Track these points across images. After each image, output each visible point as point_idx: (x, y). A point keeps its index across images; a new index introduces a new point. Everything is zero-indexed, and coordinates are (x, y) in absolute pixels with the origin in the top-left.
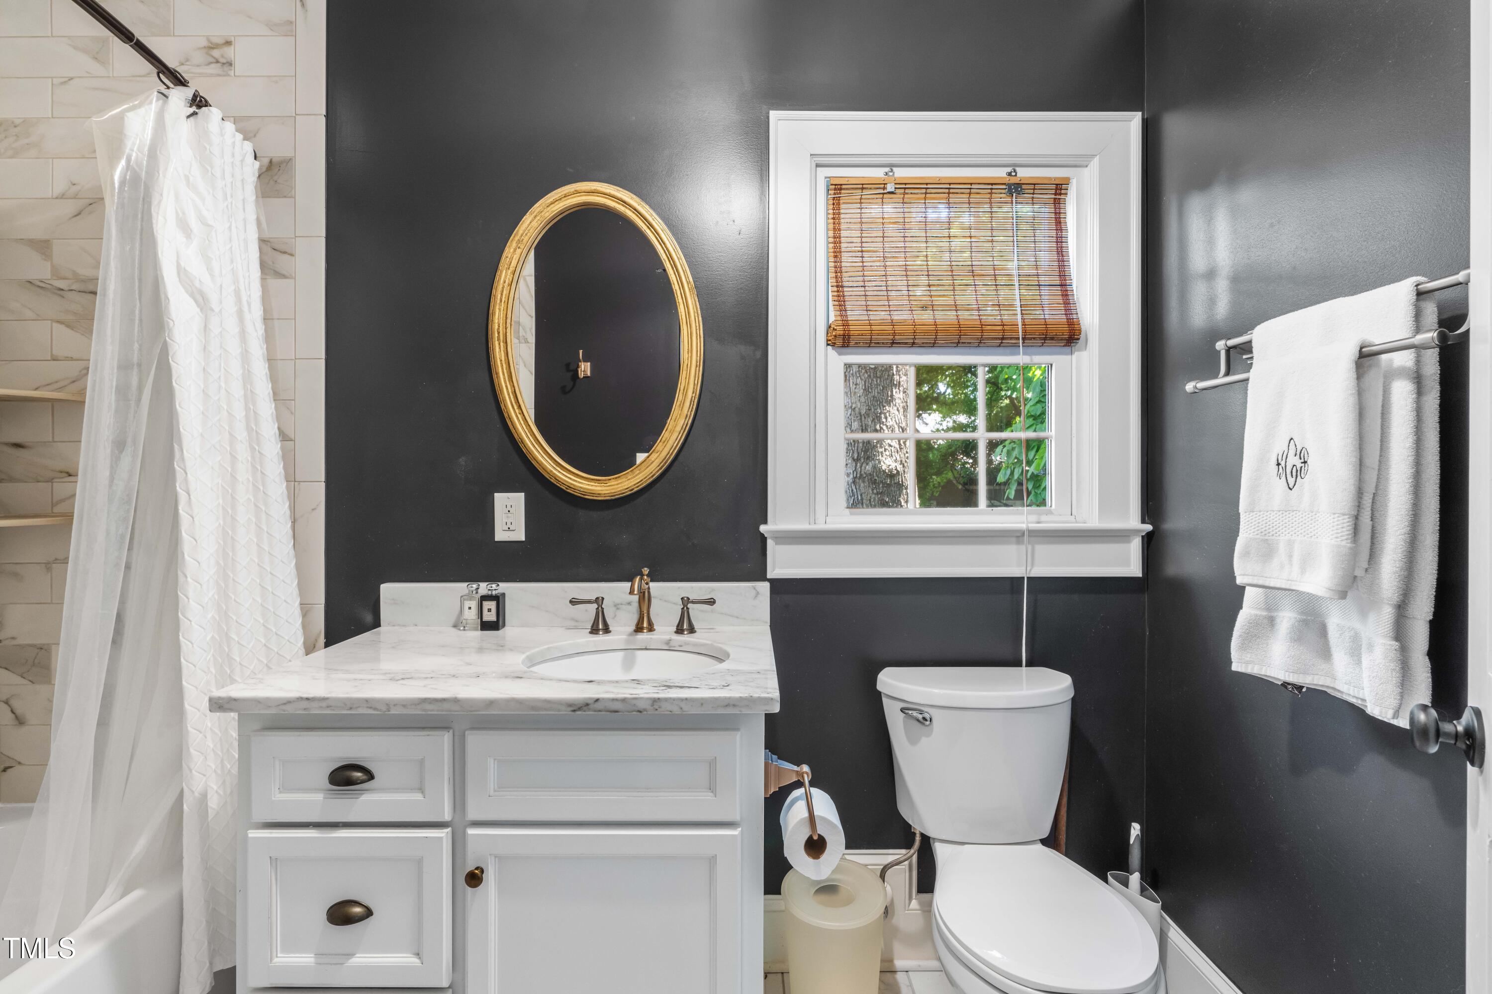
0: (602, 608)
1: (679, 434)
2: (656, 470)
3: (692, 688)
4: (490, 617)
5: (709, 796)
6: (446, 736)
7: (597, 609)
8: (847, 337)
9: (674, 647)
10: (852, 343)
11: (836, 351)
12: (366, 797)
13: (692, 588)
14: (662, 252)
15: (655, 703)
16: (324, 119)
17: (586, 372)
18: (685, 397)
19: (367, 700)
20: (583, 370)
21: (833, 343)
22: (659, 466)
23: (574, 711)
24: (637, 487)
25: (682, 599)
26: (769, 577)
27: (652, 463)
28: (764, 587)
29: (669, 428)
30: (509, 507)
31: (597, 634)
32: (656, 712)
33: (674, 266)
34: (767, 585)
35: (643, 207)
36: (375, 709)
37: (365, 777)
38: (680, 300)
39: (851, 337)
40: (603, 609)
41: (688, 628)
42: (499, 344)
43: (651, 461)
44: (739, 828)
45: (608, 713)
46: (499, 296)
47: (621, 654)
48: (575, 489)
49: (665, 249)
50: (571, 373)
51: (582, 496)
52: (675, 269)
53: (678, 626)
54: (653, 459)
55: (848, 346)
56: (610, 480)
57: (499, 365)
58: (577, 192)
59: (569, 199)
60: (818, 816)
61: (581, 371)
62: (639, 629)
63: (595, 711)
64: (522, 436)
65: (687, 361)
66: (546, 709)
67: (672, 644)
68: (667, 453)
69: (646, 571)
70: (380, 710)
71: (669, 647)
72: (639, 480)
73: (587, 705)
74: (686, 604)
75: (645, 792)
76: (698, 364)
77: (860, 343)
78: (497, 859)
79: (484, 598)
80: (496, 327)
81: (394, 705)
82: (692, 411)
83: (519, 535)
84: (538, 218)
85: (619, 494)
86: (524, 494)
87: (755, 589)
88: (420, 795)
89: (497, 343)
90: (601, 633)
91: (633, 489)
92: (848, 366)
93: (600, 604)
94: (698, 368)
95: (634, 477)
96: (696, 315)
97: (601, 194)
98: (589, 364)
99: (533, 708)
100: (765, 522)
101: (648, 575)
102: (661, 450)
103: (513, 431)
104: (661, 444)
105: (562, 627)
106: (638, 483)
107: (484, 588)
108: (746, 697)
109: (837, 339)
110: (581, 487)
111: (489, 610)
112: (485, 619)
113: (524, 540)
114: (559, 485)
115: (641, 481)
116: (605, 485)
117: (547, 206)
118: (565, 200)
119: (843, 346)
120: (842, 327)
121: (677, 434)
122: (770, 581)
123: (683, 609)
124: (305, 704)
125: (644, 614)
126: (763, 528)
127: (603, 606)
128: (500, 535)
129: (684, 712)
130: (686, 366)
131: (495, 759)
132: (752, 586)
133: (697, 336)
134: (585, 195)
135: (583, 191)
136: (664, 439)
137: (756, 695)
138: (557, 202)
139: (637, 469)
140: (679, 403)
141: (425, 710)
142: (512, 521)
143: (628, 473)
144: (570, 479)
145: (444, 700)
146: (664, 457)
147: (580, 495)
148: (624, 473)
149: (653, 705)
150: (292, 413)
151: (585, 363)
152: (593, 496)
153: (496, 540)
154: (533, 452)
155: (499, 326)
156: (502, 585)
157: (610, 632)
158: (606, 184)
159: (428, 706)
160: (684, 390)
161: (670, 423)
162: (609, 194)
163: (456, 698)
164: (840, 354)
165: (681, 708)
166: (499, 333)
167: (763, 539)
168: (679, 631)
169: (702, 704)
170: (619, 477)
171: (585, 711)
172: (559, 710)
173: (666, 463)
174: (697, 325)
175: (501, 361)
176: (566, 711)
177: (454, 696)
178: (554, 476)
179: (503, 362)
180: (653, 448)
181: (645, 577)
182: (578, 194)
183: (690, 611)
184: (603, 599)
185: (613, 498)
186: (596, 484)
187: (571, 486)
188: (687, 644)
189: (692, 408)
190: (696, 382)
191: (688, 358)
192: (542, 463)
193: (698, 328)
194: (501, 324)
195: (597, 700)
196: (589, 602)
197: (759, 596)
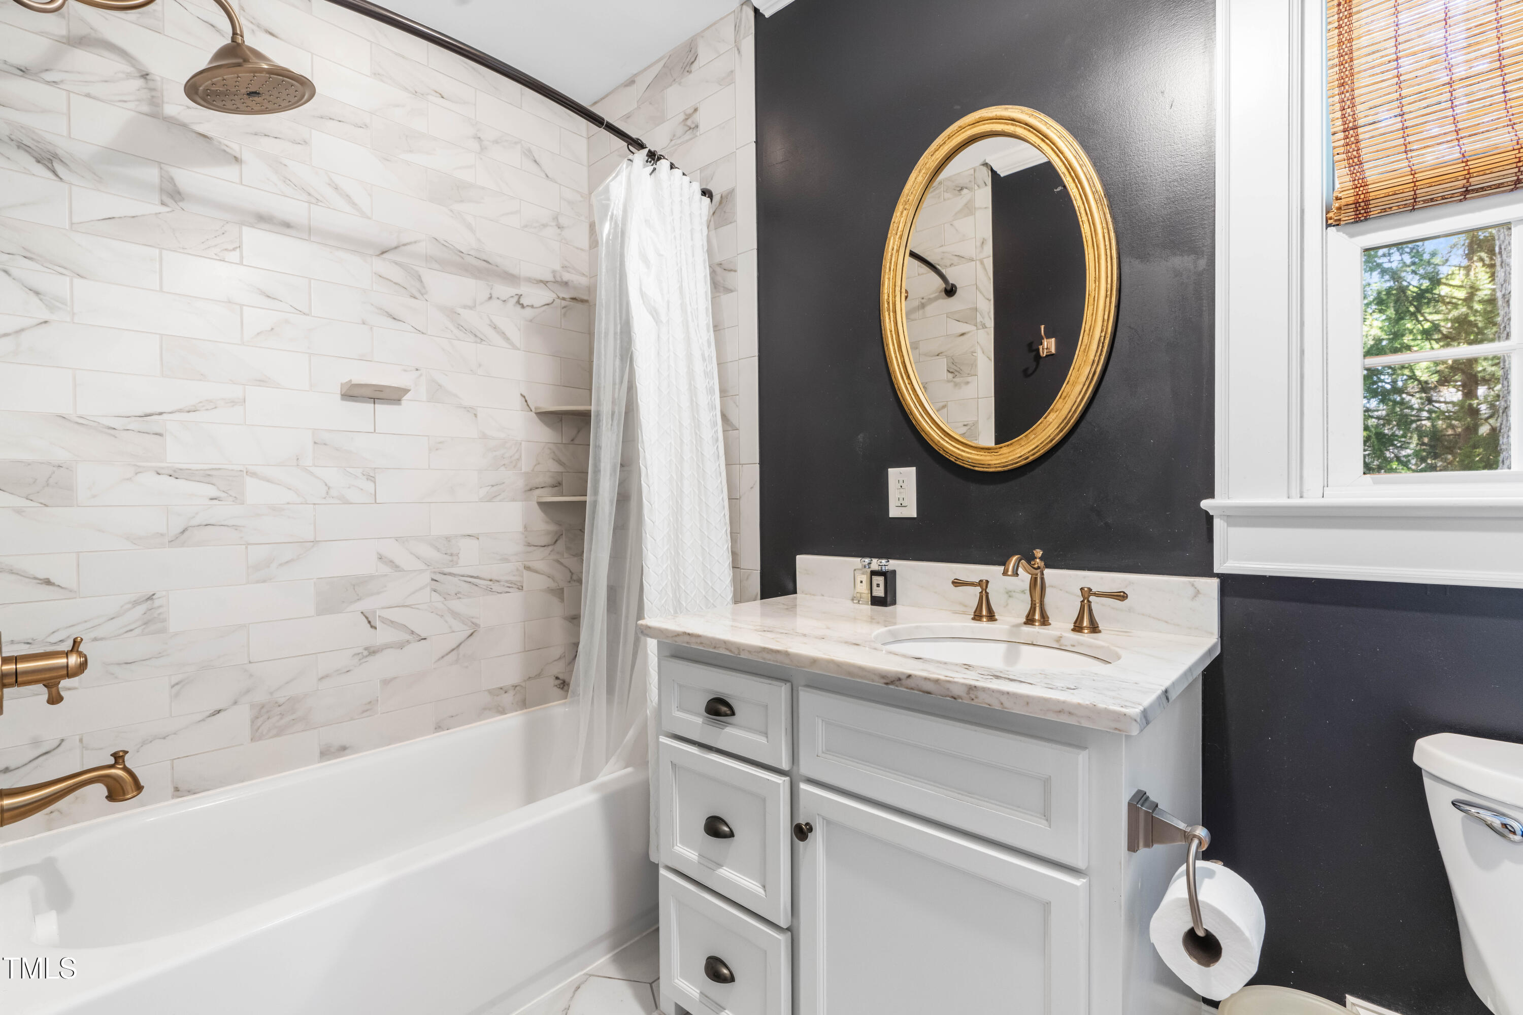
0: (986, 592)
1: (1084, 385)
2: (1055, 433)
3: (1024, 684)
4: (880, 592)
5: (1042, 824)
6: (783, 688)
7: (981, 593)
8: (1362, 204)
9: (1066, 646)
10: (1374, 212)
11: (1344, 233)
12: (729, 730)
13: (1102, 578)
14: (1060, 164)
15: (971, 692)
16: (754, 145)
17: (1049, 349)
18: (1091, 338)
19: (725, 642)
20: (1045, 347)
21: (1336, 221)
22: (1058, 427)
23: (887, 684)
24: (1033, 454)
25: (1082, 589)
26: (1217, 569)
27: (1049, 425)
28: (1212, 586)
29: (1071, 379)
30: (901, 482)
31: (980, 620)
32: (973, 703)
33: (1076, 178)
34: (1215, 583)
35: (1036, 117)
36: (730, 651)
37: (729, 712)
38: (1085, 218)
39: (1371, 202)
40: (987, 594)
41: (1088, 626)
42: (889, 315)
43: (1048, 423)
44: (1084, 879)
45: (921, 693)
46: (888, 264)
47: (1003, 646)
48: (963, 460)
49: (1064, 159)
50: (1034, 353)
51: (972, 468)
52: (1076, 180)
53: (1075, 623)
54: (1051, 420)
55: (1366, 219)
56: (1001, 448)
57: (889, 335)
58: (962, 128)
59: (953, 139)
60: (1203, 902)
61: (1043, 349)
62: (1030, 621)
63: (907, 688)
64: (911, 408)
65: (1093, 292)
66: (861, 677)
67: (1063, 641)
68: (1068, 410)
69: (1039, 553)
70: (734, 653)
71: (1059, 646)
72: (1034, 447)
73: (900, 679)
74: (1086, 596)
75: (966, 796)
76: (1109, 293)
77: (1391, 208)
78: (825, 822)
79: (874, 573)
80: (886, 297)
81: (743, 650)
82: (1101, 355)
83: (911, 511)
84: (923, 171)
85: (1012, 464)
86: (915, 468)
87: (1193, 585)
88: (766, 739)
89: (887, 313)
90: (985, 620)
91: (1027, 458)
92: (1369, 252)
93: (984, 587)
94: (1108, 299)
95: (1029, 442)
96: (1106, 231)
97: (987, 120)
98: (1053, 340)
99: (850, 674)
100: (1211, 495)
101: (1041, 559)
102: (1061, 407)
103: (903, 403)
104: (1061, 400)
105: (950, 610)
106: (1033, 449)
107: (876, 564)
108: (1087, 705)
109: (1343, 212)
110: (969, 458)
111: (878, 585)
112: (875, 594)
113: (915, 516)
114: (948, 457)
115: (1037, 447)
116: (995, 454)
117: (932, 156)
118: (949, 143)
119: (1357, 221)
120: (1353, 191)
121: (1081, 386)
122: (1218, 576)
123: (1083, 601)
124: (687, 638)
125: (1035, 605)
126: (1205, 504)
127: (987, 591)
128: (894, 512)
129: (1006, 708)
130: (1093, 300)
131: (823, 720)
132: (1190, 582)
133: (1107, 258)
134: (970, 129)
135: (967, 125)
136: (1064, 394)
137: (1101, 705)
138: (941, 147)
139: (1031, 433)
140: (1083, 347)
141: (764, 659)
142: (904, 497)
143: (1021, 438)
144: (958, 449)
145: (777, 652)
146: (1064, 417)
147: (969, 467)
148: (1016, 439)
149: (968, 693)
150: (737, 406)
151: (1048, 340)
152: (983, 468)
153: (890, 516)
154: (921, 423)
155: (888, 296)
156: (892, 562)
157: (996, 620)
158: (993, 107)
159: (768, 656)
160: (1090, 330)
161: (1072, 374)
162: (995, 117)
163: (787, 651)
164: (1352, 236)
165: (1002, 704)
166: (888, 303)
167: (1209, 519)
168: (1078, 628)
169: (1028, 703)
170: (1011, 444)
171: (897, 686)
172: (873, 681)
173: (1067, 423)
174: (1107, 243)
175: (891, 331)
176: (878, 682)
177: (785, 649)
178: (942, 446)
179: (893, 333)
180: (1052, 407)
181: (1038, 560)
182: (963, 130)
183: (1092, 604)
184: (987, 582)
185: (1006, 469)
186: (986, 454)
187: (959, 457)
188: (1081, 644)
189: (1102, 351)
190: (1106, 317)
191: (1095, 288)
192: (930, 434)
193: (1108, 247)
194: (890, 294)
195: (909, 676)
196: (972, 584)
197: (1200, 595)
